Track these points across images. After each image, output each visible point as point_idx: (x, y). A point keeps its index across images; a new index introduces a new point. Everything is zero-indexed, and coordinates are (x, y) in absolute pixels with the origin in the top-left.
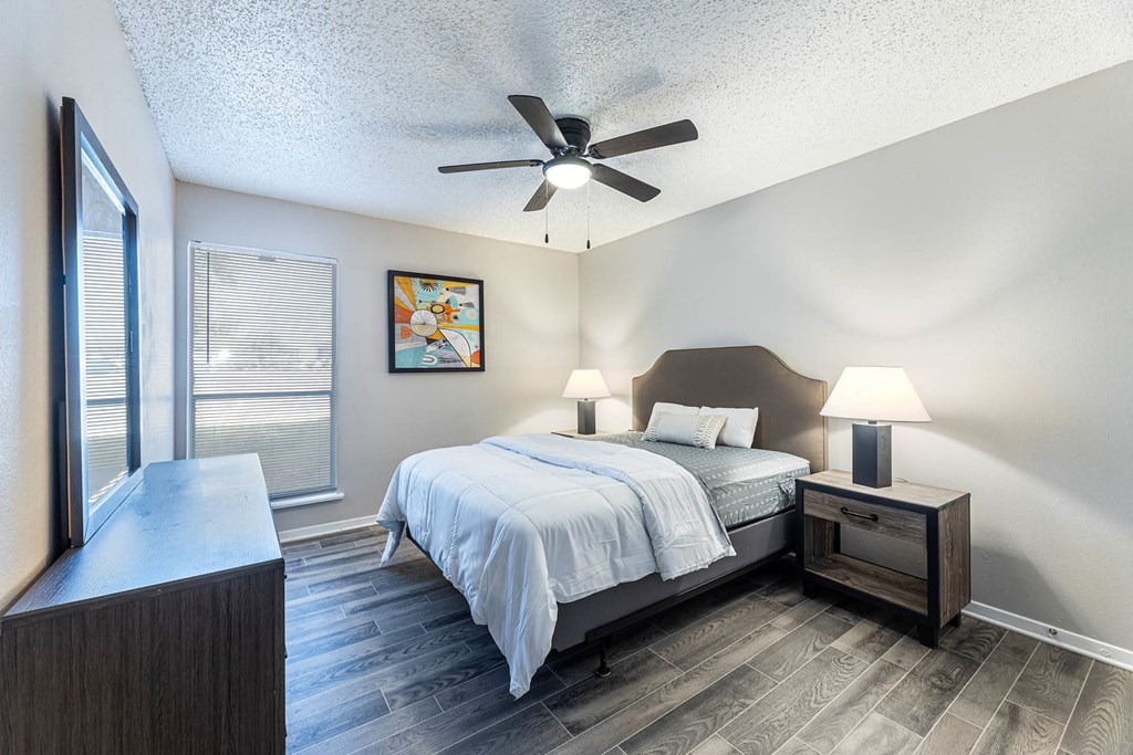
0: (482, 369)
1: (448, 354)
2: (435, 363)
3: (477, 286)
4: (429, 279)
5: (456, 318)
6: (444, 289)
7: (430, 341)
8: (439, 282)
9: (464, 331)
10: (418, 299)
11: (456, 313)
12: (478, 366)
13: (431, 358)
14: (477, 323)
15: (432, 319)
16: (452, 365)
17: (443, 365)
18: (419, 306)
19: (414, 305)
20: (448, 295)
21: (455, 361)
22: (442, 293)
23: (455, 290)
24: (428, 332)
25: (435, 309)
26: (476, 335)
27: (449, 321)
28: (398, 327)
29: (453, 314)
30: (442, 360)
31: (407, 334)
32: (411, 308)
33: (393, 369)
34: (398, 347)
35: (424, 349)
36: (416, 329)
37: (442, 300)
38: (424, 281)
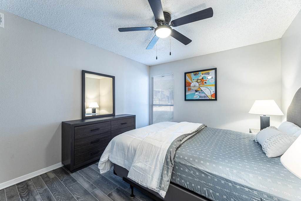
0: (216, 100)
1: (203, 95)
2: (198, 98)
3: (214, 71)
4: (196, 72)
5: (205, 83)
6: (201, 74)
7: (196, 91)
8: (200, 72)
9: (208, 87)
10: (193, 79)
11: (206, 81)
12: (215, 99)
13: (197, 96)
14: (214, 84)
15: (197, 84)
16: (204, 98)
17: (201, 99)
18: (193, 81)
19: (192, 81)
20: (203, 76)
21: (205, 97)
22: (201, 76)
23: (205, 74)
24: (196, 89)
25: (198, 81)
26: (213, 88)
27: (203, 84)
28: (187, 88)
29: (205, 82)
30: (200, 97)
31: (190, 89)
32: (191, 82)
33: (186, 100)
34: (187, 93)
35: (195, 93)
36: (192, 88)
37: (201, 78)
38: (195, 73)
